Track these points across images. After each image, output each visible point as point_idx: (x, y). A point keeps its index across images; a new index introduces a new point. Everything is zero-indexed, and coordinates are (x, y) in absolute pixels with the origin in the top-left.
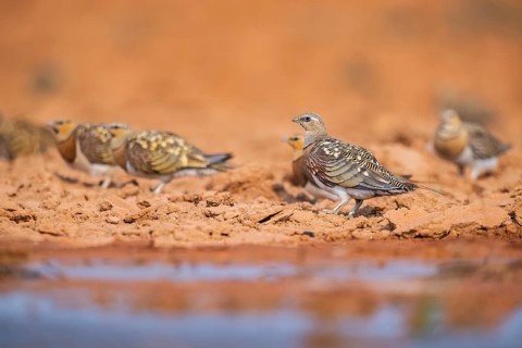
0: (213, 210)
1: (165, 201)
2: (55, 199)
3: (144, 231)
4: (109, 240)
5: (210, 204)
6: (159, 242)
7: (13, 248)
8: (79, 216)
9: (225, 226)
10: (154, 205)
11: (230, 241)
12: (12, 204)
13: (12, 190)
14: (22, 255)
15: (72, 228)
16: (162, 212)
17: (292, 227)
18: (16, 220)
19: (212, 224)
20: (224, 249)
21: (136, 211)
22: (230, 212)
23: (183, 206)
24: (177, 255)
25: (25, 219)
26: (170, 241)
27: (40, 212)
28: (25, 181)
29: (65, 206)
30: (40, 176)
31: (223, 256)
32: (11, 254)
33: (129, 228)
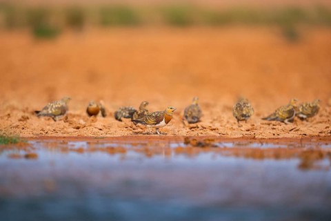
0: (274, 127)
1: (259, 124)
2: (224, 123)
3: (253, 133)
4: (241, 136)
5: (274, 125)
6: (256, 137)
7: (210, 138)
8: (232, 129)
9: (279, 132)
10: (256, 125)
11: (279, 137)
12: (211, 125)
13: (211, 121)
14: (213, 140)
15: (229, 132)
16: (258, 128)
17: (299, 132)
18: (212, 130)
19: (274, 132)
20: (278, 139)
21: (250, 127)
22: (280, 128)
23: (265, 126)
24: (262, 141)
25: (215, 129)
26: (260, 137)
27: (219, 128)
28: (215, 118)
29: (228, 125)
30: (220, 117)
31: (277, 141)
32: (209, 140)
33: (248, 133)
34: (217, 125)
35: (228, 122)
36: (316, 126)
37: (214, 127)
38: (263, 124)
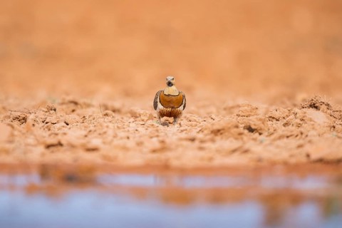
34: (95, 141)
35: (115, 136)
36: (278, 142)
37: (90, 146)
38: (181, 139)
